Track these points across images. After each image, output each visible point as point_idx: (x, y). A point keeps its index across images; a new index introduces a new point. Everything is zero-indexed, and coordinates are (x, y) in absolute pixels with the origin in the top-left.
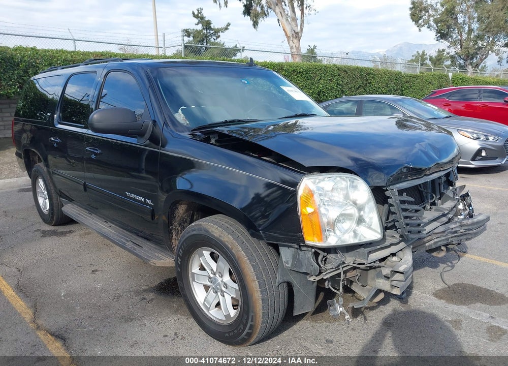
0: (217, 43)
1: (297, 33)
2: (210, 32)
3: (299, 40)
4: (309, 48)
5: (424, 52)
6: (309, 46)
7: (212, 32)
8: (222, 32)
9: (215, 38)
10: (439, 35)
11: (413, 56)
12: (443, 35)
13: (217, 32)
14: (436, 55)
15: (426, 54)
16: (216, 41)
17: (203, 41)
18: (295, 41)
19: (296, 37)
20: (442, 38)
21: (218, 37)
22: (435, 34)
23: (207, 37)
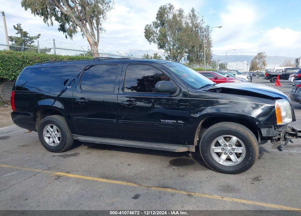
0: (32, 46)
1: (96, 43)
2: (26, 39)
3: (97, 46)
4: (88, 50)
5: (147, 54)
6: (88, 49)
7: (28, 39)
8: (35, 39)
9: (30, 42)
10: (159, 46)
11: (142, 56)
12: (161, 46)
13: (31, 39)
14: (154, 56)
15: (149, 56)
16: (32, 45)
17: (22, 44)
18: (95, 47)
19: (96, 45)
20: (161, 48)
21: (33, 42)
22: (157, 45)
23: (24, 42)
